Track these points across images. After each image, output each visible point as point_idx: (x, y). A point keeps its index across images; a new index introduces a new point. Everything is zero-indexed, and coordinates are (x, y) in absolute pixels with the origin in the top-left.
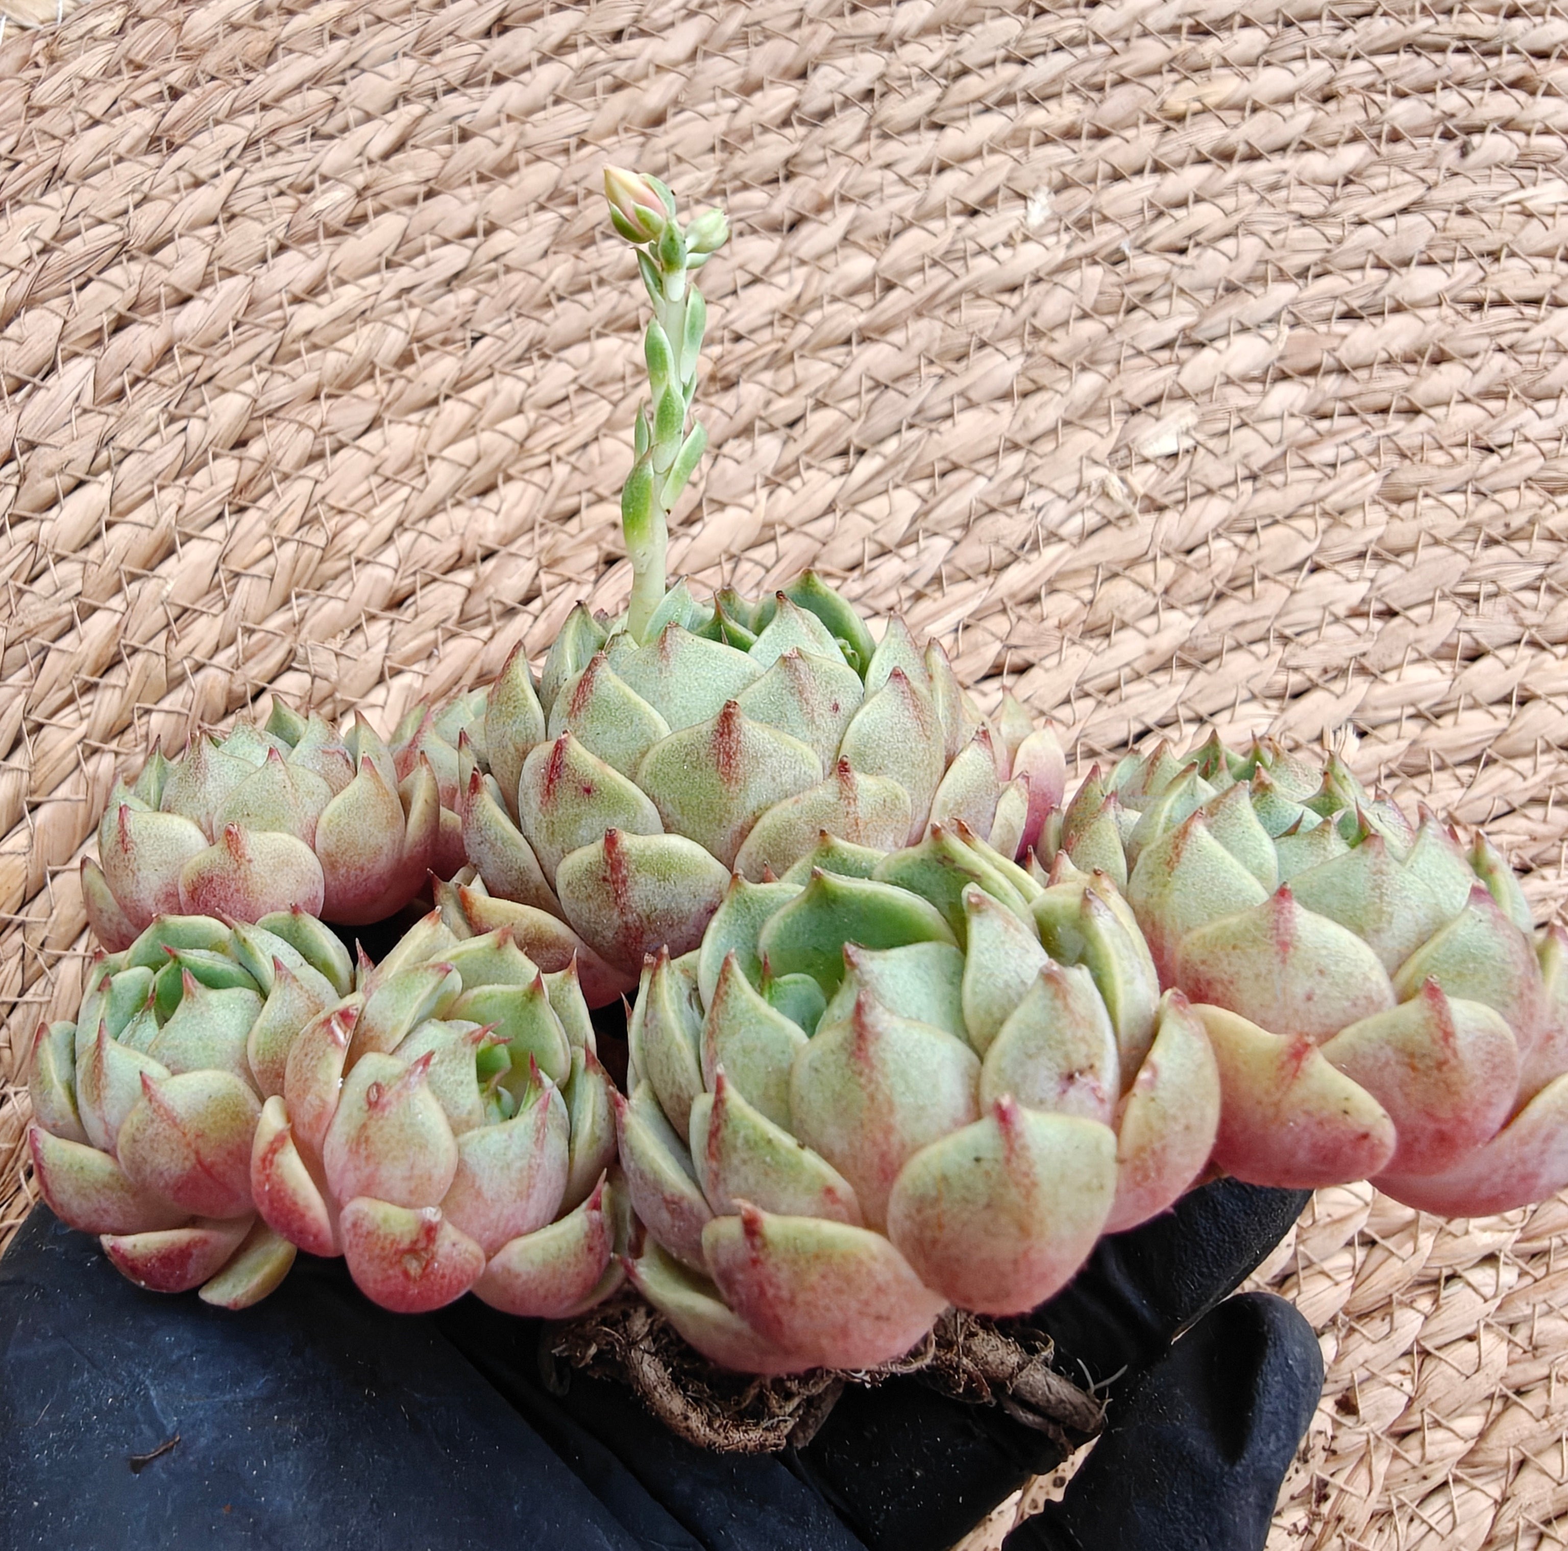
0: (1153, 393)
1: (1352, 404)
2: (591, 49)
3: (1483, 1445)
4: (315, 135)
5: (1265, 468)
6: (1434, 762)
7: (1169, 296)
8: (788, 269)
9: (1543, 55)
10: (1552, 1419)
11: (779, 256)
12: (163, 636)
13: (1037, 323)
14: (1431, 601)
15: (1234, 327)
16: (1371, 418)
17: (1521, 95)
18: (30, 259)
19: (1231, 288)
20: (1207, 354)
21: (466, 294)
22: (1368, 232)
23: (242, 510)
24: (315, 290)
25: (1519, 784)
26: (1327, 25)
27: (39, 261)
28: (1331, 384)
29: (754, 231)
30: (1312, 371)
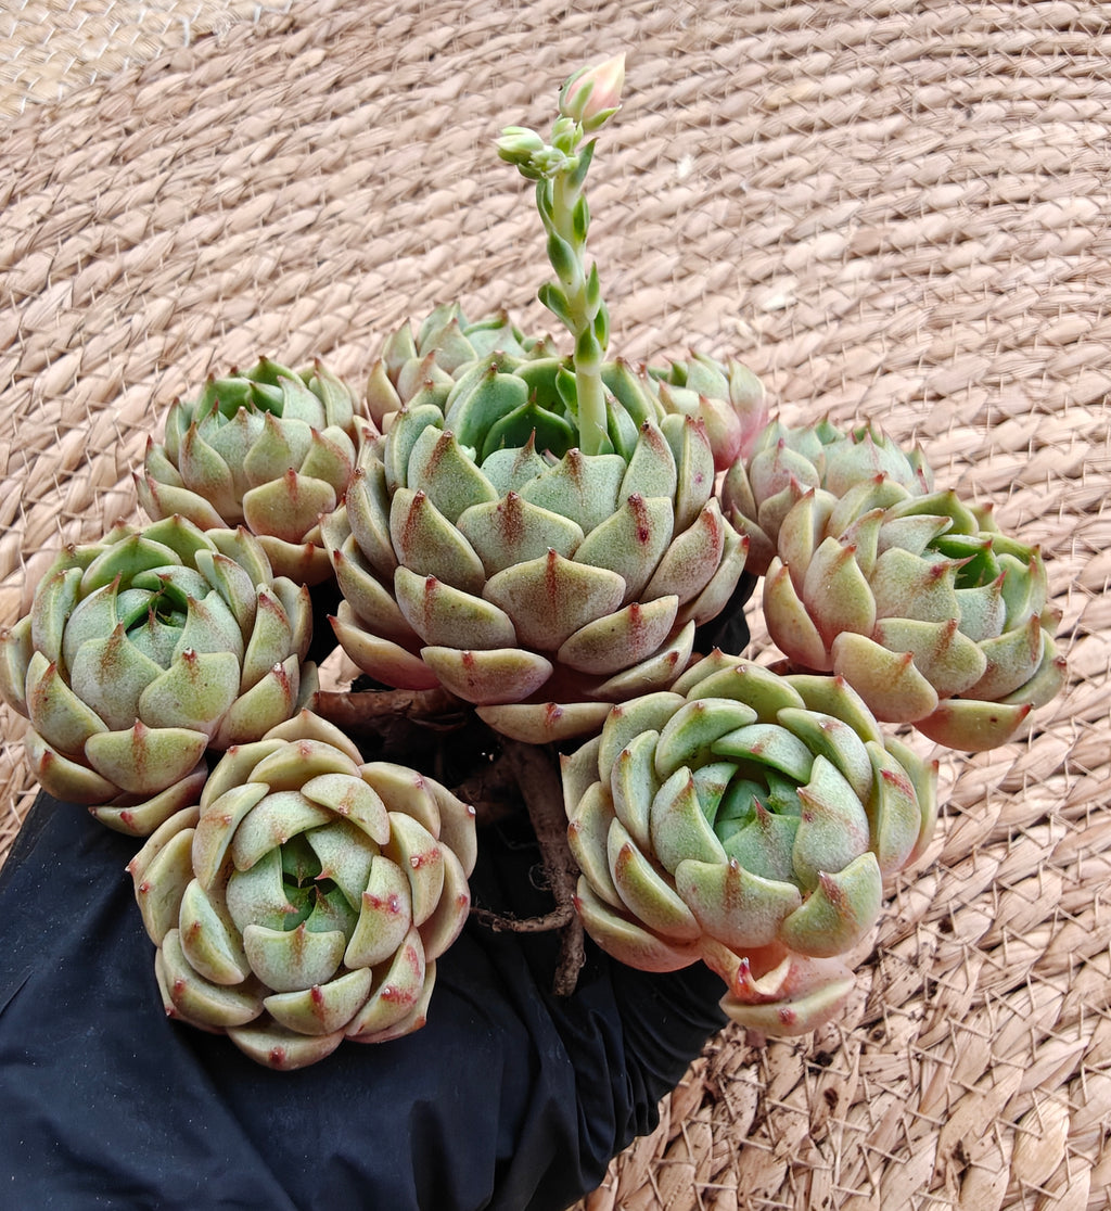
0: (767, 271)
1: (904, 271)
2: (393, 96)
3: (1049, 952)
4: (218, 152)
5: (848, 312)
6: (976, 490)
7: (774, 213)
8: (521, 213)
9: (1017, 53)
10: (1099, 930)
11: (517, 204)
12: (114, 444)
13: (686, 234)
15: (818, 229)
16: (917, 279)
17: (1005, 79)
18: (32, 226)
19: (816, 206)
20: (802, 246)
21: (313, 237)
22: (907, 167)
23: (166, 367)
24: (216, 238)
25: (1037, 500)
26: (870, 47)
27: (37, 228)
28: (889, 259)
29: (500, 193)
30: (875, 252)
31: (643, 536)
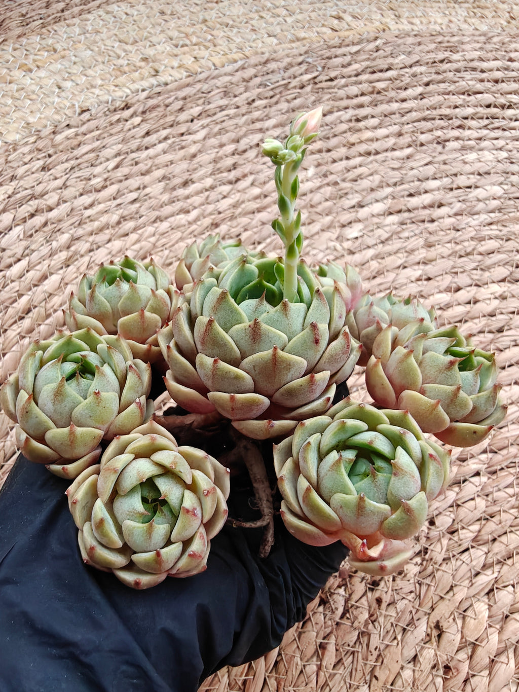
0: (349, 220)
1: (413, 220)
2: (174, 139)
3: (479, 534)
4: (92, 165)
5: (387, 240)
6: (446, 322)
7: (352, 194)
8: (234, 194)
9: (466, 118)
10: (503, 524)
11: (232, 190)
12: (44, 303)
13: (312, 203)
14: (442, 275)
15: (373, 200)
16: (420, 224)
17: (461, 130)
18: (4, 200)
19: (372, 190)
20: (366, 209)
21: (137, 205)
22: (415, 171)
23: (68, 266)
24: (91, 205)
25: (474, 326)
26: (397, 115)
27: (7, 200)
28: (406, 215)
29: (224, 184)
30: (400, 211)
31: (317, 342)
